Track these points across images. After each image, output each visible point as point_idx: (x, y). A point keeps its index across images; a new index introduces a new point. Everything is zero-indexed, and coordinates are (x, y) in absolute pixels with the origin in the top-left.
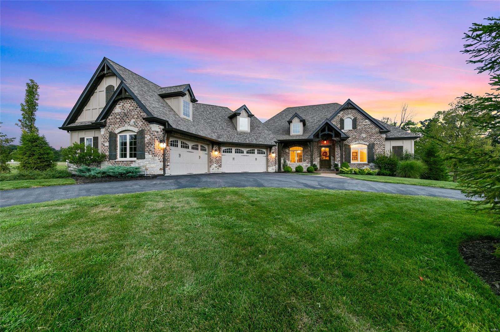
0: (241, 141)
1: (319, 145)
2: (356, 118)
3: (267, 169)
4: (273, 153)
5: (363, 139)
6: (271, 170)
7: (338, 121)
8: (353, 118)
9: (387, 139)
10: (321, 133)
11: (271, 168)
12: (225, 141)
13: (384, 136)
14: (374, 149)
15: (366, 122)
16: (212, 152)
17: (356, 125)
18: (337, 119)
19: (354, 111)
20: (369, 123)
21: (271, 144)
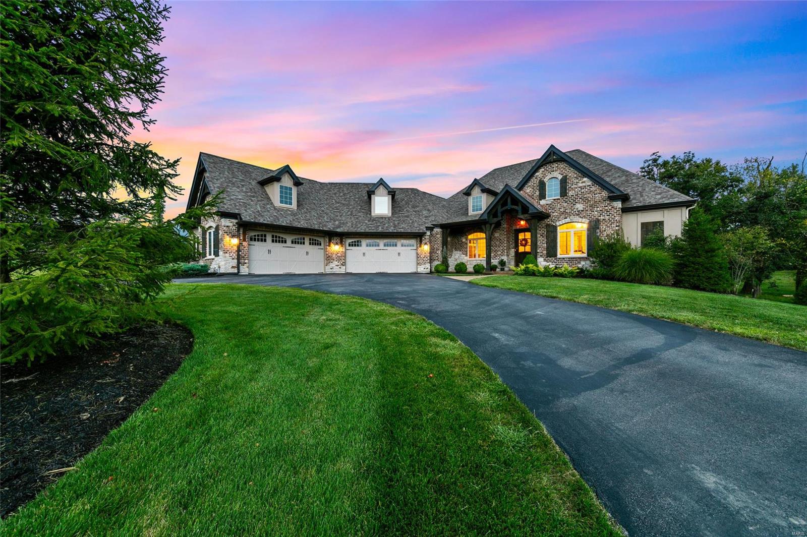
0: (370, 230)
1: (514, 228)
2: (566, 176)
3: (417, 268)
4: (426, 244)
5: (579, 213)
6: (422, 269)
7: (535, 185)
8: (560, 177)
9: (625, 210)
10: (502, 208)
11: (423, 266)
12: (346, 231)
13: (618, 204)
14: (598, 231)
15: (584, 182)
16: (329, 246)
17: (566, 189)
18: (534, 182)
19: (562, 165)
20: (590, 183)
21: (417, 231)
